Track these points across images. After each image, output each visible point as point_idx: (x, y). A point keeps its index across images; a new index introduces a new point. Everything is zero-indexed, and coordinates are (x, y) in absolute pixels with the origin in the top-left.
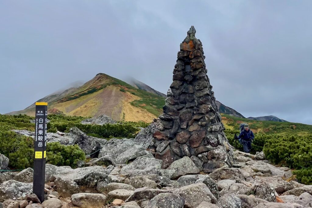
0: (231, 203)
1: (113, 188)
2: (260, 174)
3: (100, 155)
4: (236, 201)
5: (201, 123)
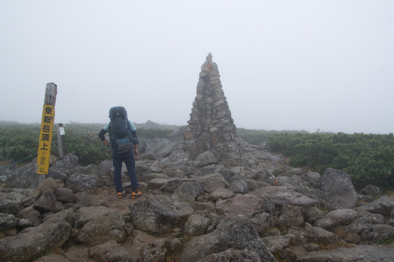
0: (240, 187)
1: (153, 178)
2: (262, 161)
4: (244, 185)
5: (219, 125)
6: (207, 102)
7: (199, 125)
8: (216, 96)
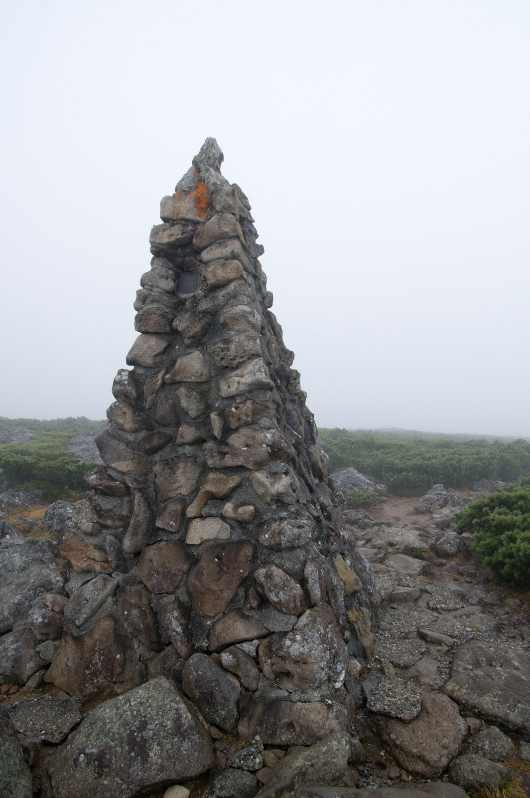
5: (236, 507)
6: (178, 378)
7: (138, 496)
8: (227, 342)
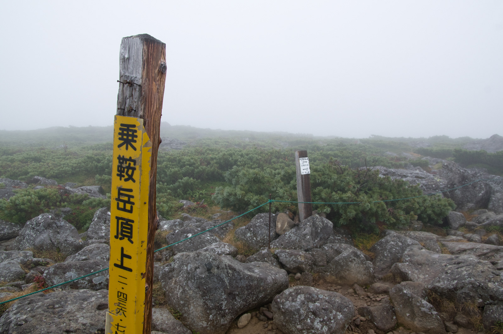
3: (491, 203)
